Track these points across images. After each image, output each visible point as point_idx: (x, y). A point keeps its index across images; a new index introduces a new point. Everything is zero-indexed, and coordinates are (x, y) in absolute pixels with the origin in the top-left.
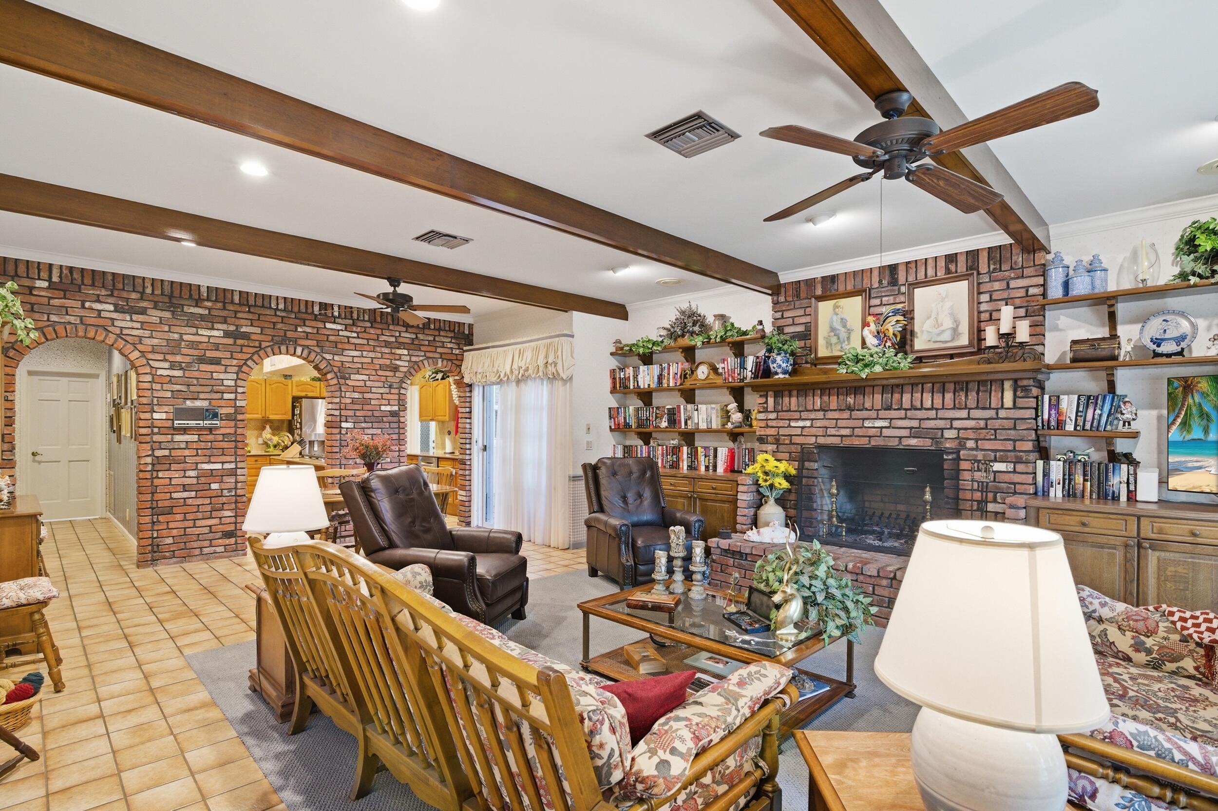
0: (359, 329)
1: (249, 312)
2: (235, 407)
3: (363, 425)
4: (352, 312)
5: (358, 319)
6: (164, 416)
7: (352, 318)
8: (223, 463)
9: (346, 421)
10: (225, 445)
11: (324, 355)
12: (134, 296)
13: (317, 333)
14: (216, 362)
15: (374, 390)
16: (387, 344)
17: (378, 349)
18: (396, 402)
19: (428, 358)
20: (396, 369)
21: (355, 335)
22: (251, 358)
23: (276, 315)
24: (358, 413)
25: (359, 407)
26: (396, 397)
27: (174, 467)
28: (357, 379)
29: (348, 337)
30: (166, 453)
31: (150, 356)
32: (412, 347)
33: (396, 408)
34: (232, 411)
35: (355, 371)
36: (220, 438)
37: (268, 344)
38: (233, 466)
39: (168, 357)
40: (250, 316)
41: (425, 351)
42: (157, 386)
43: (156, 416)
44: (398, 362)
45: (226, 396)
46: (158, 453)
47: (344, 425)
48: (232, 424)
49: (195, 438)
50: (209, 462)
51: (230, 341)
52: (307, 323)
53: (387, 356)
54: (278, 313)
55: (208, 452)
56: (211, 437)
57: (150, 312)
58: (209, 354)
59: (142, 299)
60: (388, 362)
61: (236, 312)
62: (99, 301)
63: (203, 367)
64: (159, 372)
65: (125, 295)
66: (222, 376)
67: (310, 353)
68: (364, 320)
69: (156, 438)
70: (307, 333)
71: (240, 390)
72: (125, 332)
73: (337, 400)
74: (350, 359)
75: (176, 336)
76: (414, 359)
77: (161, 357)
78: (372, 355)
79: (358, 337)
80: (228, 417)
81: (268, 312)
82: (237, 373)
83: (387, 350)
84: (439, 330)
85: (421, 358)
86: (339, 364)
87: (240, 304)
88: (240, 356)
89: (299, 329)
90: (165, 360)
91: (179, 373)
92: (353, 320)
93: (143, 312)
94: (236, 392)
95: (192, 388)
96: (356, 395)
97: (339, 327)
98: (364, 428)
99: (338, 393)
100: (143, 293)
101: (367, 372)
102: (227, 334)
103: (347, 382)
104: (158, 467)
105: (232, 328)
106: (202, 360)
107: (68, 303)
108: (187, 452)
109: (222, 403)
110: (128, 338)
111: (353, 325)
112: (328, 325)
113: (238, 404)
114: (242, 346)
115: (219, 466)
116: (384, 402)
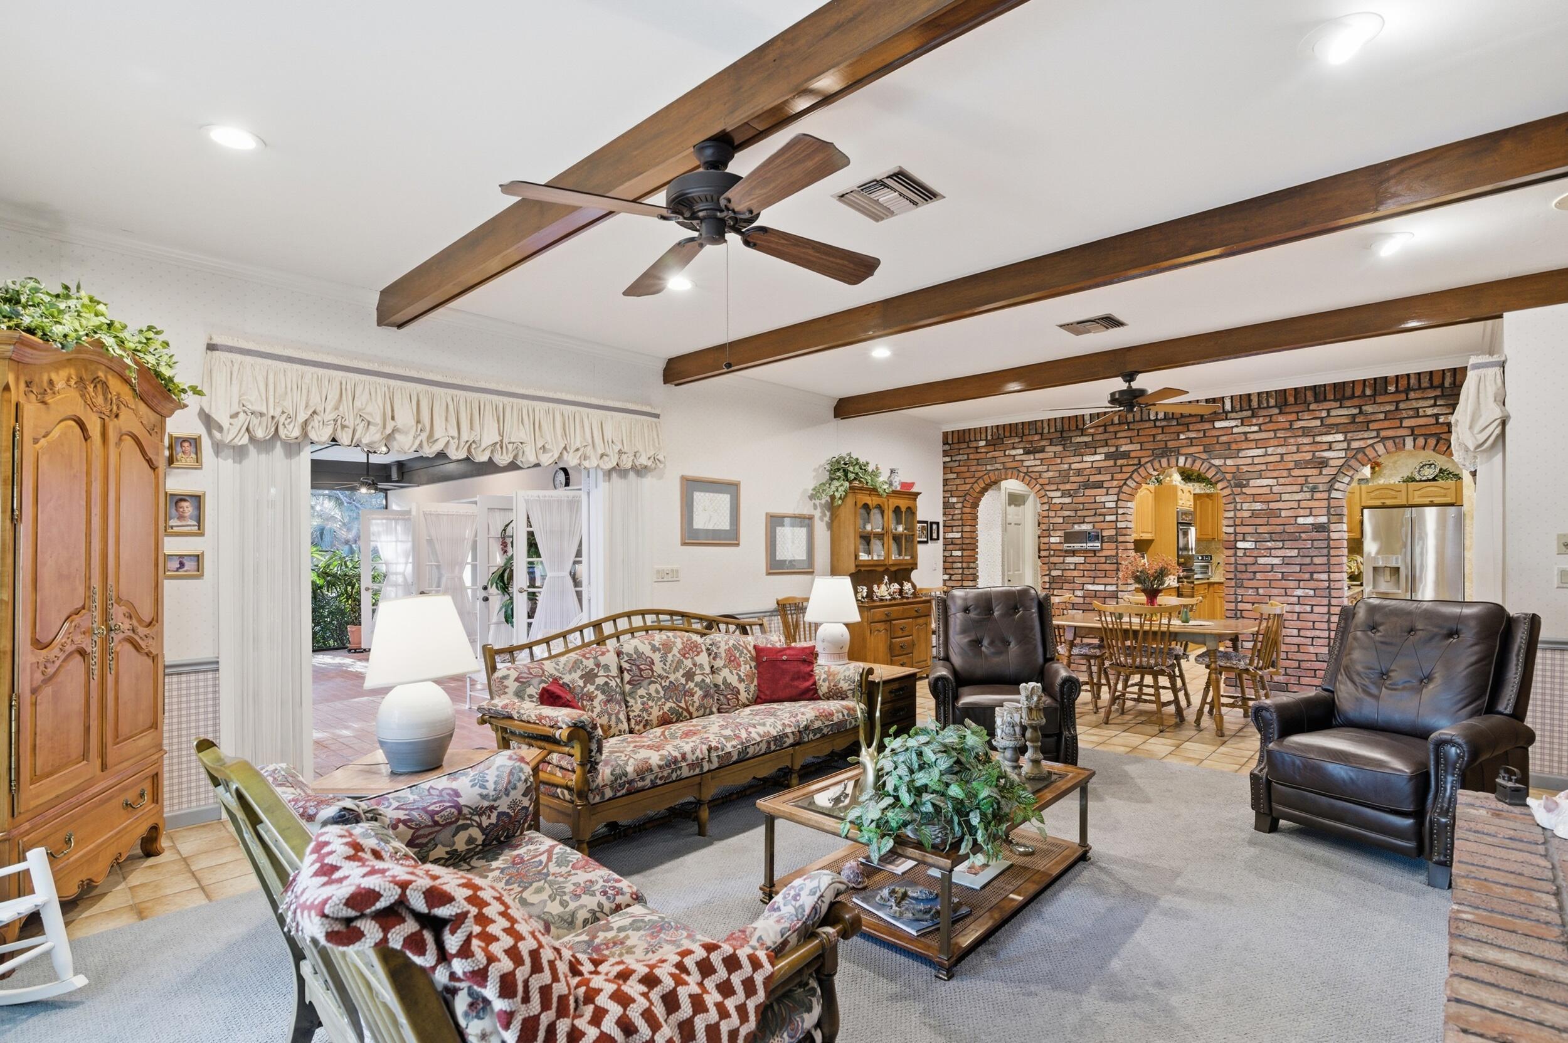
0: (1261, 420)
1: (1129, 429)
2: (1116, 528)
3: (1269, 544)
4: (1250, 401)
5: (1259, 407)
6: (1057, 540)
7: (1250, 408)
8: (1106, 585)
9: (1244, 540)
10: (1107, 567)
11: (1212, 461)
12: (1037, 437)
13: (1205, 436)
14: (1099, 485)
15: (1285, 497)
17: (1292, 441)
18: (1325, 511)
19: (1384, 439)
20: (1324, 463)
21: (1256, 428)
22: (1130, 477)
23: (1155, 426)
24: (1261, 529)
25: (1264, 521)
26: (1325, 503)
27: (1066, 586)
28: (1258, 485)
29: (1245, 433)
30: (1059, 573)
31: (1047, 488)
32: (1352, 427)
33: (1324, 519)
34: (1113, 532)
35: (1256, 475)
36: (1103, 560)
37: (1147, 459)
38: (1114, 588)
39: (1061, 487)
40: (1129, 434)
41: (1378, 430)
42: (1052, 514)
43: (1052, 540)
44: (1326, 454)
45: (1108, 518)
46: (1054, 573)
47: (1240, 545)
48: (1113, 545)
49: (1082, 560)
50: (1093, 583)
51: (1111, 463)
52: (1191, 427)
53: (1307, 448)
54: (1158, 424)
55: (1092, 574)
56: (1095, 559)
57: (1048, 449)
58: (1092, 479)
59: (1042, 439)
60: (1309, 456)
61: (1116, 433)
62: (1014, 448)
63: (1088, 492)
64: (1054, 501)
65: (1030, 438)
66: (1103, 499)
67: (1194, 462)
68: (1268, 407)
69: (1052, 559)
70: (1191, 439)
71: (1120, 511)
72: (1030, 469)
73: (1231, 514)
74: (1249, 461)
75: (1066, 466)
76: (1355, 445)
77: (1054, 487)
78: (1280, 450)
79: (1260, 431)
80: (1114, 540)
81: (1147, 425)
82: (1118, 494)
83: (1306, 440)
84: (1408, 389)
85: (1370, 442)
86: (1234, 469)
87: (1120, 424)
88: (1119, 476)
89: (1182, 436)
90: (1057, 490)
91: (1068, 500)
92: (1253, 410)
93: (1042, 450)
94: (1117, 514)
95: (1079, 513)
96: (1258, 506)
97: (1233, 423)
98: (1270, 549)
99: (1232, 506)
100: (1042, 434)
101: (1275, 474)
102: (1108, 456)
103: (1244, 490)
104: (1054, 586)
105: (1113, 449)
106: (1087, 485)
107: (997, 454)
108: (1075, 573)
109: (1104, 525)
110: (1032, 475)
111: (1253, 416)
112: (1218, 424)
113: (1119, 525)
114: (1121, 466)
115: (1101, 588)
116: (1302, 512)
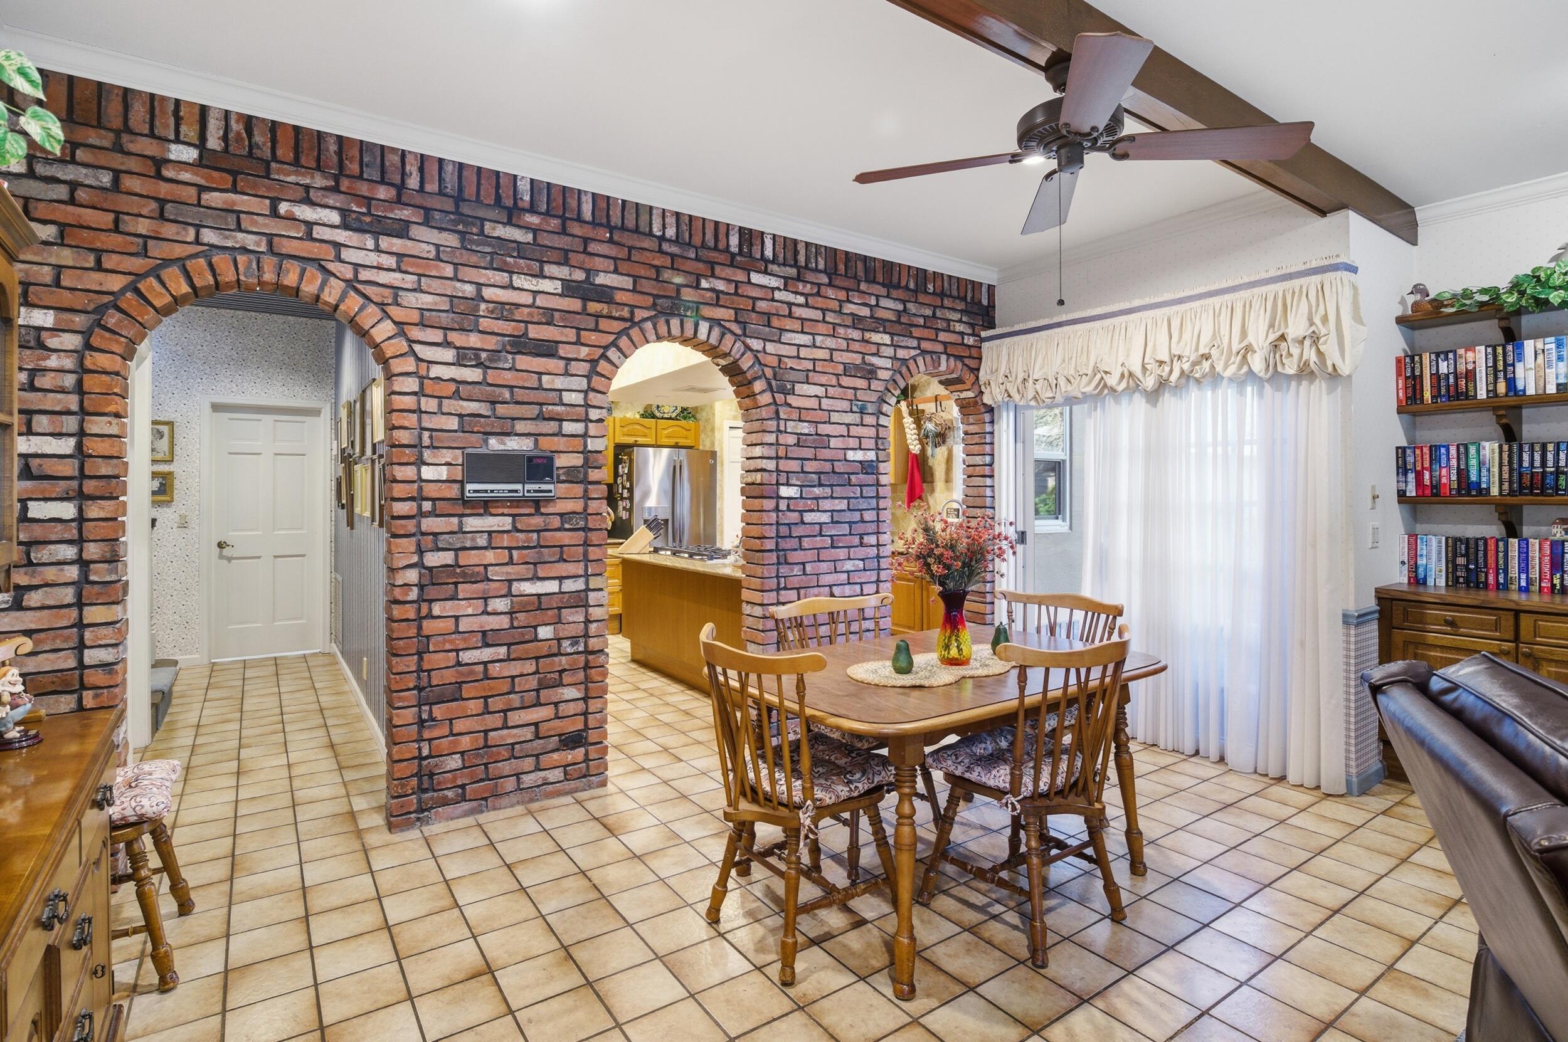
0: (808, 288)
1: (611, 241)
2: (585, 452)
3: (817, 491)
4: (796, 253)
5: (806, 268)
6: (443, 473)
7: (795, 264)
8: (561, 579)
9: (788, 484)
10: (565, 538)
11: (749, 341)
12: (383, 193)
13: (736, 294)
14: (547, 349)
15: (835, 417)
16: (857, 322)
17: (841, 331)
18: (871, 443)
19: (924, 352)
20: (870, 373)
21: (801, 300)
22: (614, 344)
23: (661, 251)
24: (810, 466)
25: (808, 453)
26: (872, 432)
27: (464, 590)
28: (806, 394)
29: (790, 305)
30: (447, 558)
31: (416, 333)
32: (897, 328)
33: (871, 456)
34: (577, 460)
35: (801, 376)
36: (556, 522)
37: (646, 314)
38: (579, 585)
39: (453, 337)
40: (612, 251)
41: (919, 339)
42: (429, 404)
43: (427, 473)
44: (875, 360)
45: (569, 427)
46: (433, 559)
47: (785, 491)
48: (578, 489)
49: (506, 523)
50: (536, 578)
51: (575, 304)
52: (718, 270)
53: (856, 346)
54: (666, 247)
55: (530, 555)
56: (537, 521)
57: (416, 231)
58: (534, 332)
59: (399, 201)
60: (857, 359)
61: (586, 241)
62: (308, 201)
63: (523, 362)
64: (436, 371)
65: (364, 189)
66: (559, 383)
67: (723, 335)
68: (816, 270)
69: (429, 524)
70: (718, 293)
71: (594, 414)
72: (364, 275)
73: (771, 438)
74: (793, 351)
75: (469, 290)
76: (901, 353)
77: (436, 336)
78: (830, 343)
79: (807, 305)
80: (574, 476)
81: (647, 243)
82: (588, 377)
83: (856, 334)
84: (942, 295)
85: (913, 353)
86: (774, 361)
87: (594, 223)
88: (593, 337)
89: (704, 284)
90: (446, 344)
91: (472, 374)
92: (799, 268)
93: (402, 230)
94: (587, 420)
95: (501, 409)
96: (805, 428)
97: (774, 282)
98: (817, 498)
99: (771, 426)
100: (401, 187)
101: (823, 379)
102: (570, 289)
103: (791, 399)
104: (432, 592)
105: (579, 275)
106: (521, 345)
107: (242, 202)
108: (490, 556)
109: (560, 443)
110: (369, 290)
111: (799, 278)
112: (756, 278)
113: (592, 445)
114: (598, 316)
115: (552, 587)
116: (853, 443)
